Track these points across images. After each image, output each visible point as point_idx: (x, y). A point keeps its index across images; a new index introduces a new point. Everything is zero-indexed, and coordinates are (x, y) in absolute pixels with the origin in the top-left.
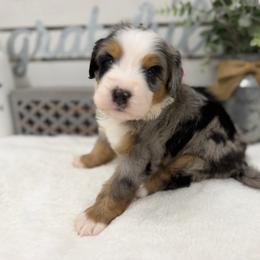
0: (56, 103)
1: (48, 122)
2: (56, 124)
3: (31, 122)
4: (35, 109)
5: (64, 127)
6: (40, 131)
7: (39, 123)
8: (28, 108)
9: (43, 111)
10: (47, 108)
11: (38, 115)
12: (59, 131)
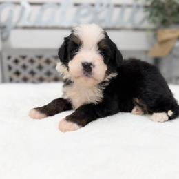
0: (40, 57)
1: (32, 73)
2: (39, 74)
3: (18, 73)
4: (22, 62)
5: (45, 77)
6: (25, 80)
7: (24, 73)
8: (16, 61)
9: (28, 64)
10: (32, 61)
11: (24, 67)
12: (41, 80)
